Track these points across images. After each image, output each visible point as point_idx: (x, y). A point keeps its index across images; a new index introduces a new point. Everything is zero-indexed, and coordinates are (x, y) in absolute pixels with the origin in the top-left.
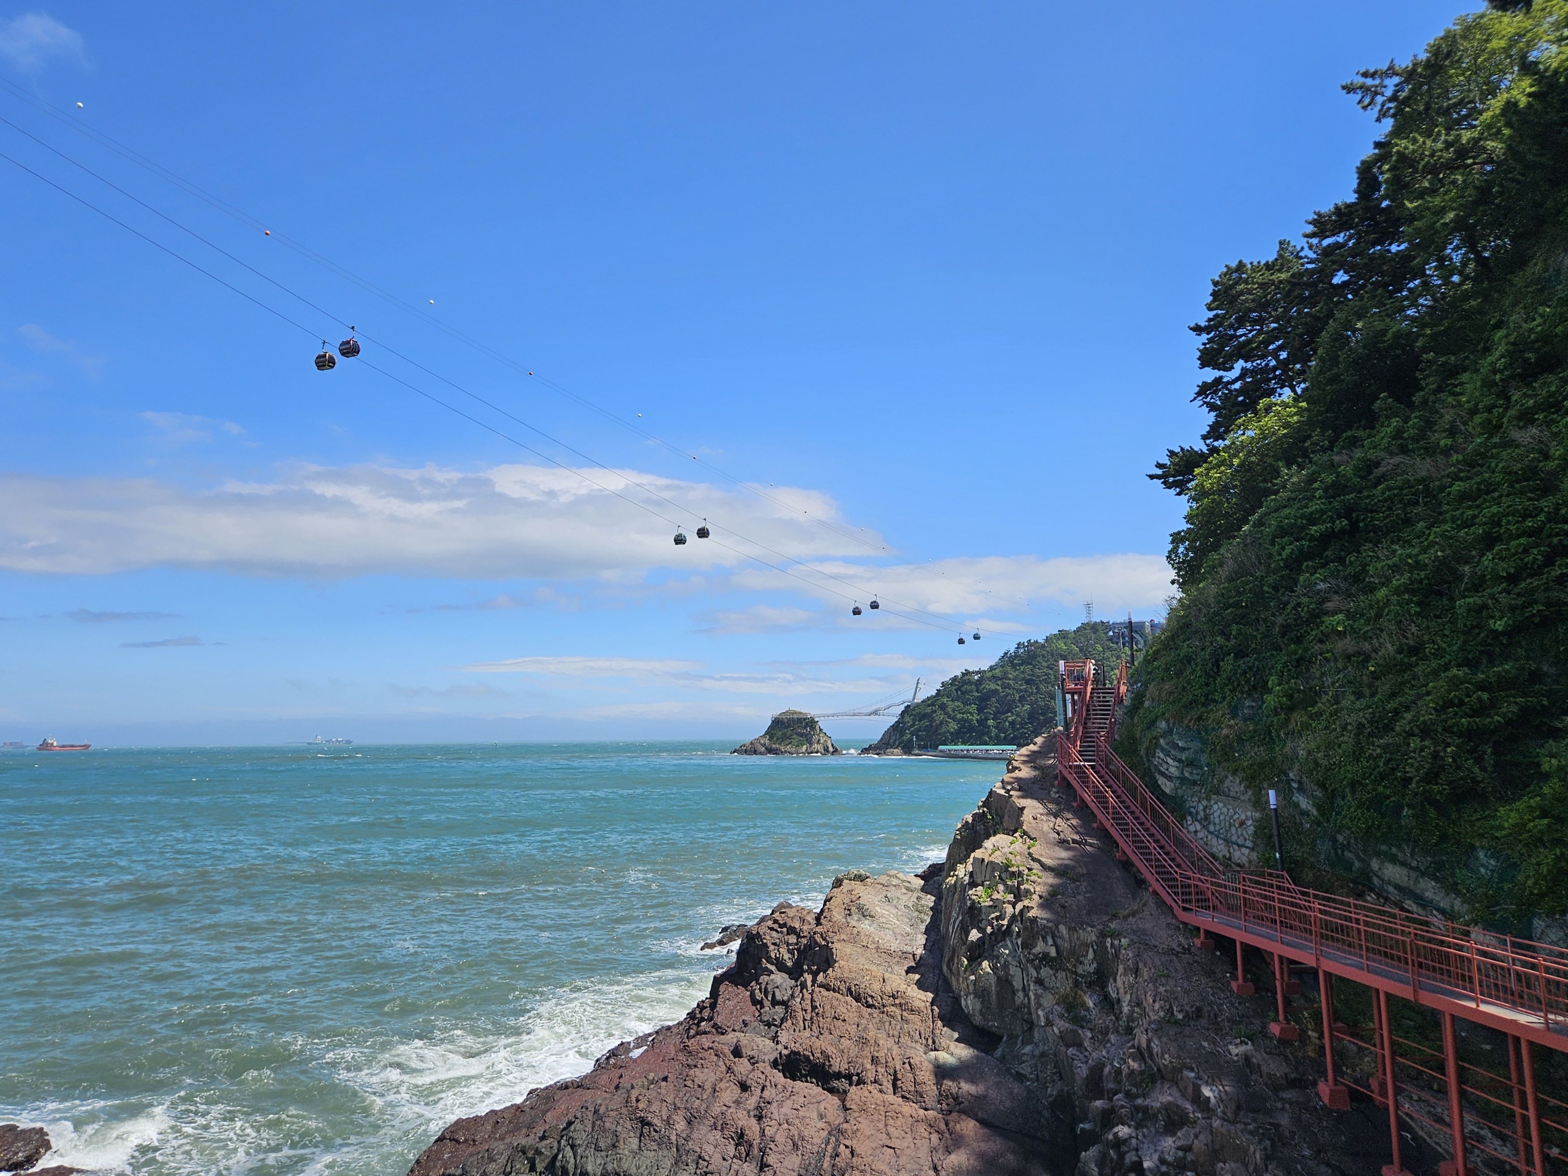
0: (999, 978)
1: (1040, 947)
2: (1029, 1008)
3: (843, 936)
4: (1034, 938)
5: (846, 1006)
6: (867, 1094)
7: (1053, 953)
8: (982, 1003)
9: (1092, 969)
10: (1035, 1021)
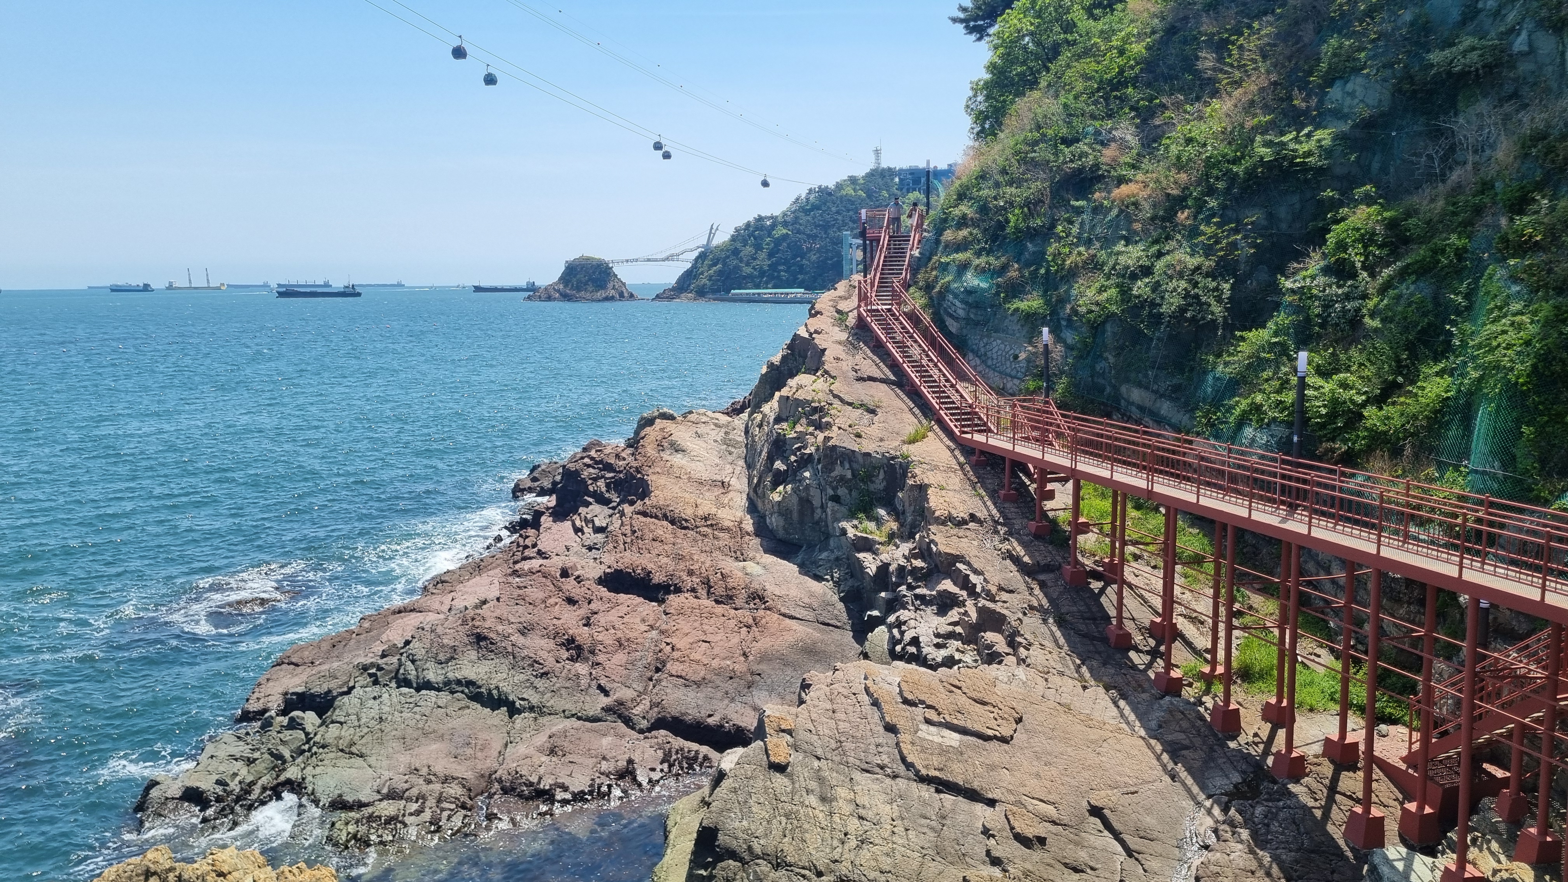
0: (801, 499)
1: (838, 471)
2: (826, 522)
3: (658, 469)
4: (834, 463)
5: (663, 529)
6: (684, 600)
7: (849, 475)
8: (785, 520)
9: (882, 487)
10: (831, 531)
